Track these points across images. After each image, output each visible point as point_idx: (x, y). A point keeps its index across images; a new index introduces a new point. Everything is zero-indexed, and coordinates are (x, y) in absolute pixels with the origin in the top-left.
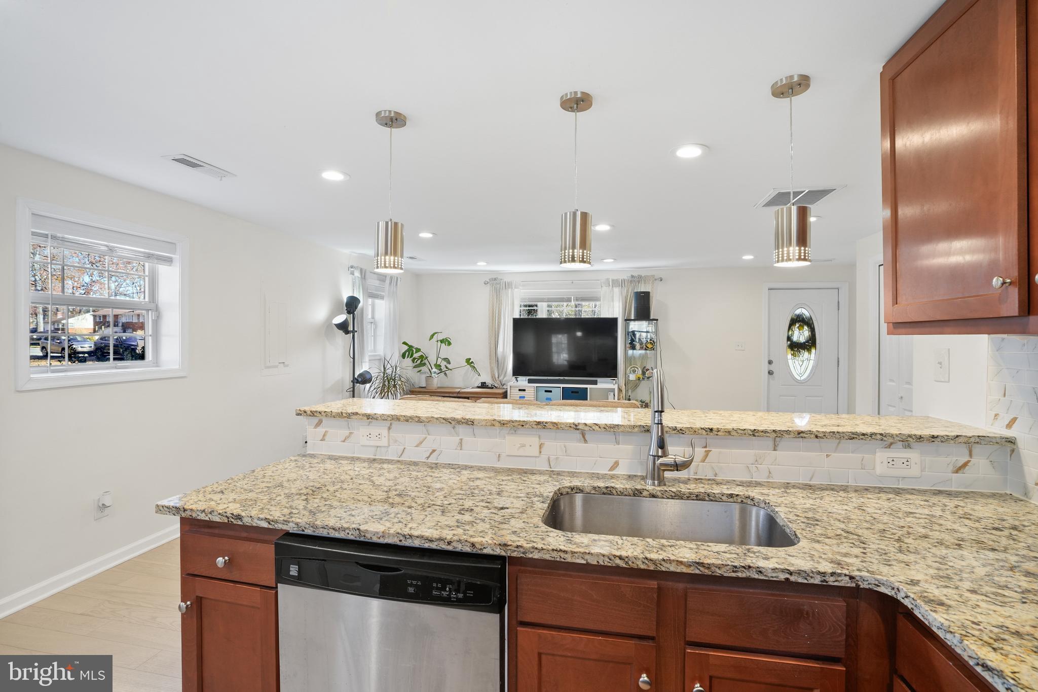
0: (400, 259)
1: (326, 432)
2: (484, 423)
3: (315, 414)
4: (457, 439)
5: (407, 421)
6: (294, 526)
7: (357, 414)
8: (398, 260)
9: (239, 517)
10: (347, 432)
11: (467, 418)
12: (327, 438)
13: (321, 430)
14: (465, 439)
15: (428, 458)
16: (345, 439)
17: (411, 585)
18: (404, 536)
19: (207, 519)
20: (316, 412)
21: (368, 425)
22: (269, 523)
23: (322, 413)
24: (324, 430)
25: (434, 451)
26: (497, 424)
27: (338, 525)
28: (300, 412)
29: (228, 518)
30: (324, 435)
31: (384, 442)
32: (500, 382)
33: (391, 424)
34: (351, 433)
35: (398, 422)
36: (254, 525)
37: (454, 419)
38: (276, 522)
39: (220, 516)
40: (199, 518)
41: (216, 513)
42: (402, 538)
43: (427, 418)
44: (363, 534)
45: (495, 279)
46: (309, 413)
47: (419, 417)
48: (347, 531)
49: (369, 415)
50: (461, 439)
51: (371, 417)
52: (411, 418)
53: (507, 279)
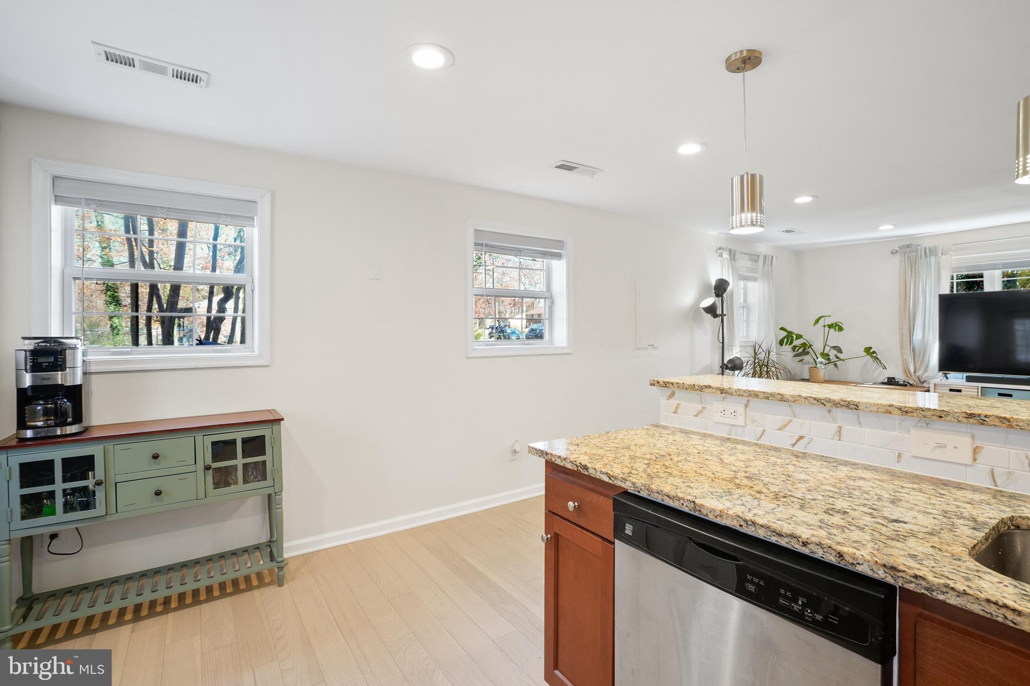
0: (759, 215)
1: (679, 404)
2: (874, 408)
3: (668, 385)
4: (834, 427)
5: (767, 398)
6: (631, 485)
7: (710, 387)
8: (757, 217)
9: (586, 468)
10: (700, 407)
11: (849, 399)
12: (679, 411)
13: (674, 402)
14: (846, 428)
15: (794, 445)
16: (698, 414)
17: (752, 582)
18: (746, 521)
19: (562, 464)
20: (669, 382)
21: (723, 401)
22: (610, 478)
23: (675, 385)
24: (677, 403)
25: (801, 438)
26: (896, 411)
28: (654, 383)
29: (577, 467)
30: (677, 408)
31: (740, 421)
32: (918, 378)
33: (748, 401)
34: (703, 408)
35: (756, 399)
36: (598, 477)
37: (829, 401)
38: (616, 478)
39: (572, 464)
40: (556, 462)
41: (568, 461)
42: (742, 523)
43: (792, 396)
44: (698, 508)
45: (908, 246)
46: (661, 383)
47: (782, 395)
48: (682, 501)
49: (723, 389)
50: (840, 428)
51: (725, 392)
52: (772, 395)
53: (928, 244)
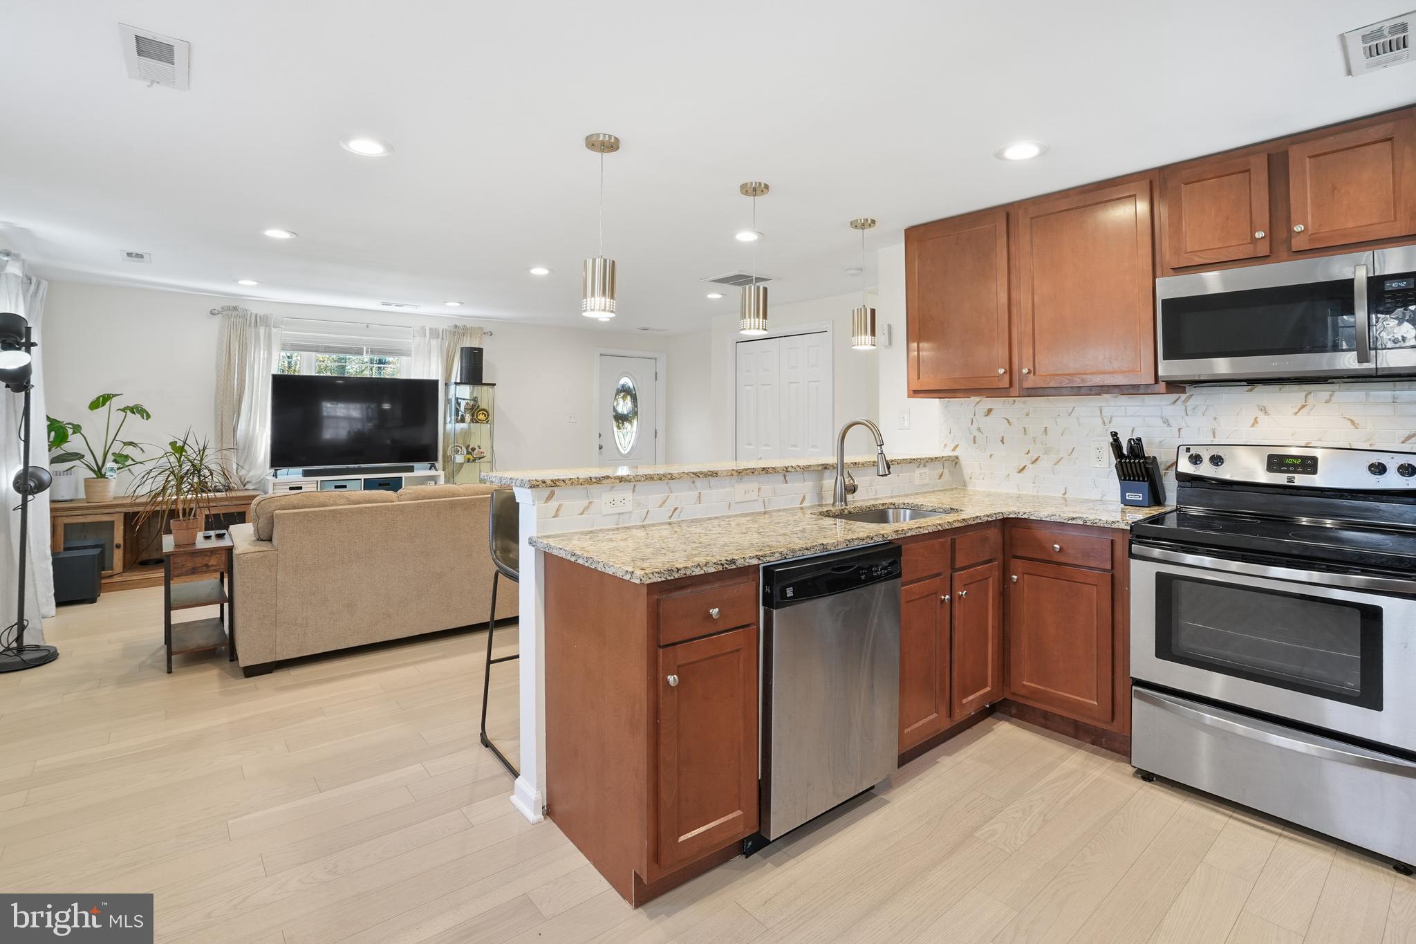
1: (560, 505)
2: (725, 474)
3: (558, 483)
4: (696, 493)
5: (660, 479)
6: (779, 555)
7: (608, 477)
9: (733, 561)
10: (586, 502)
11: (712, 470)
12: (560, 513)
13: (553, 504)
14: (703, 492)
15: (671, 517)
16: (584, 511)
18: (849, 541)
19: (702, 572)
20: (559, 480)
21: (611, 490)
22: (759, 559)
23: (567, 481)
24: (558, 503)
25: (676, 509)
26: (735, 473)
27: (809, 545)
28: (538, 483)
29: (723, 565)
30: (558, 510)
31: (629, 507)
33: (635, 486)
34: (590, 503)
35: (651, 482)
36: (747, 564)
37: (702, 473)
38: (765, 556)
39: (715, 566)
40: (693, 574)
41: (711, 564)
42: (848, 543)
43: (679, 474)
44: (825, 547)
45: (235, 308)
46: (549, 482)
47: (671, 474)
48: (816, 548)
49: (622, 478)
50: (700, 493)
51: (624, 479)
52: (664, 475)
